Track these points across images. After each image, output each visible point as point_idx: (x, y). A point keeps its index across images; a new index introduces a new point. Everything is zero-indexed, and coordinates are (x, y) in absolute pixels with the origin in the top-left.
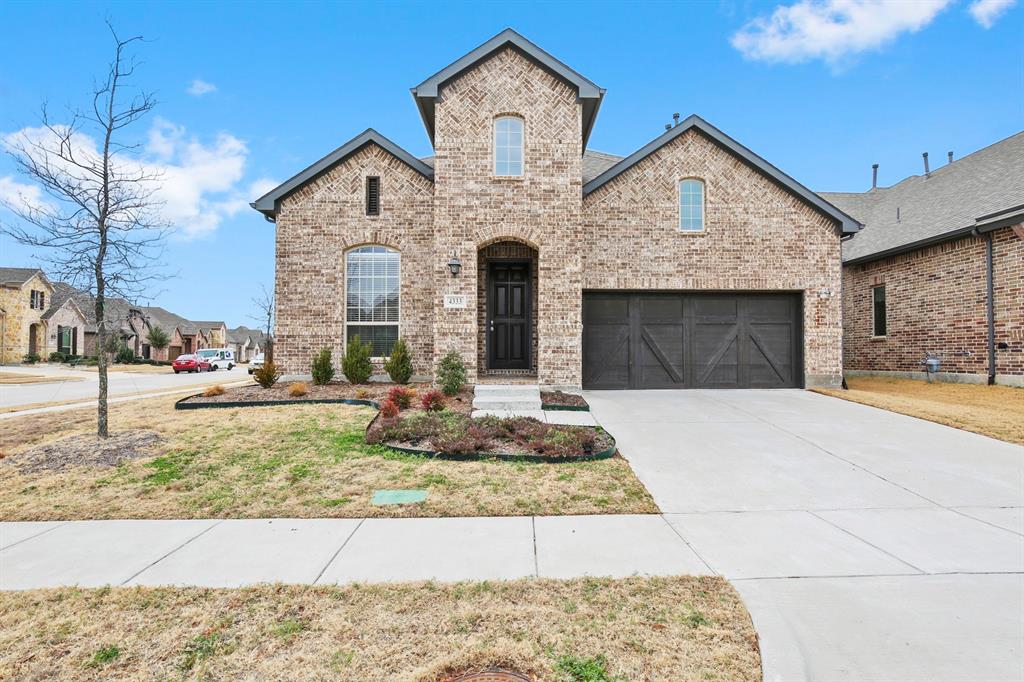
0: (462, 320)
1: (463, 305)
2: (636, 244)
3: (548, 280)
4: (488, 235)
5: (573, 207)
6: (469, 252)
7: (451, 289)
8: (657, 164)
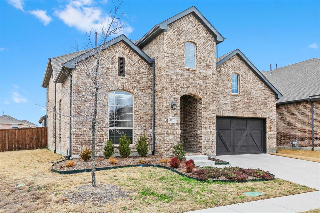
0: (175, 128)
1: (175, 122)
2: (218, 97)
3: (205, 113)
4: (184, 92)
5: (213, 83)
6: (177, 99)
7: (171, 115)
8: (225, 66)
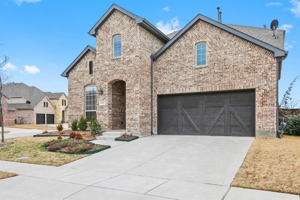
0: (104, 109)
1: (104, 105)
2: (177, 74)
3: (129, 94)
5: (136, 66)
6: (106, 86)
7: (101, 99)
